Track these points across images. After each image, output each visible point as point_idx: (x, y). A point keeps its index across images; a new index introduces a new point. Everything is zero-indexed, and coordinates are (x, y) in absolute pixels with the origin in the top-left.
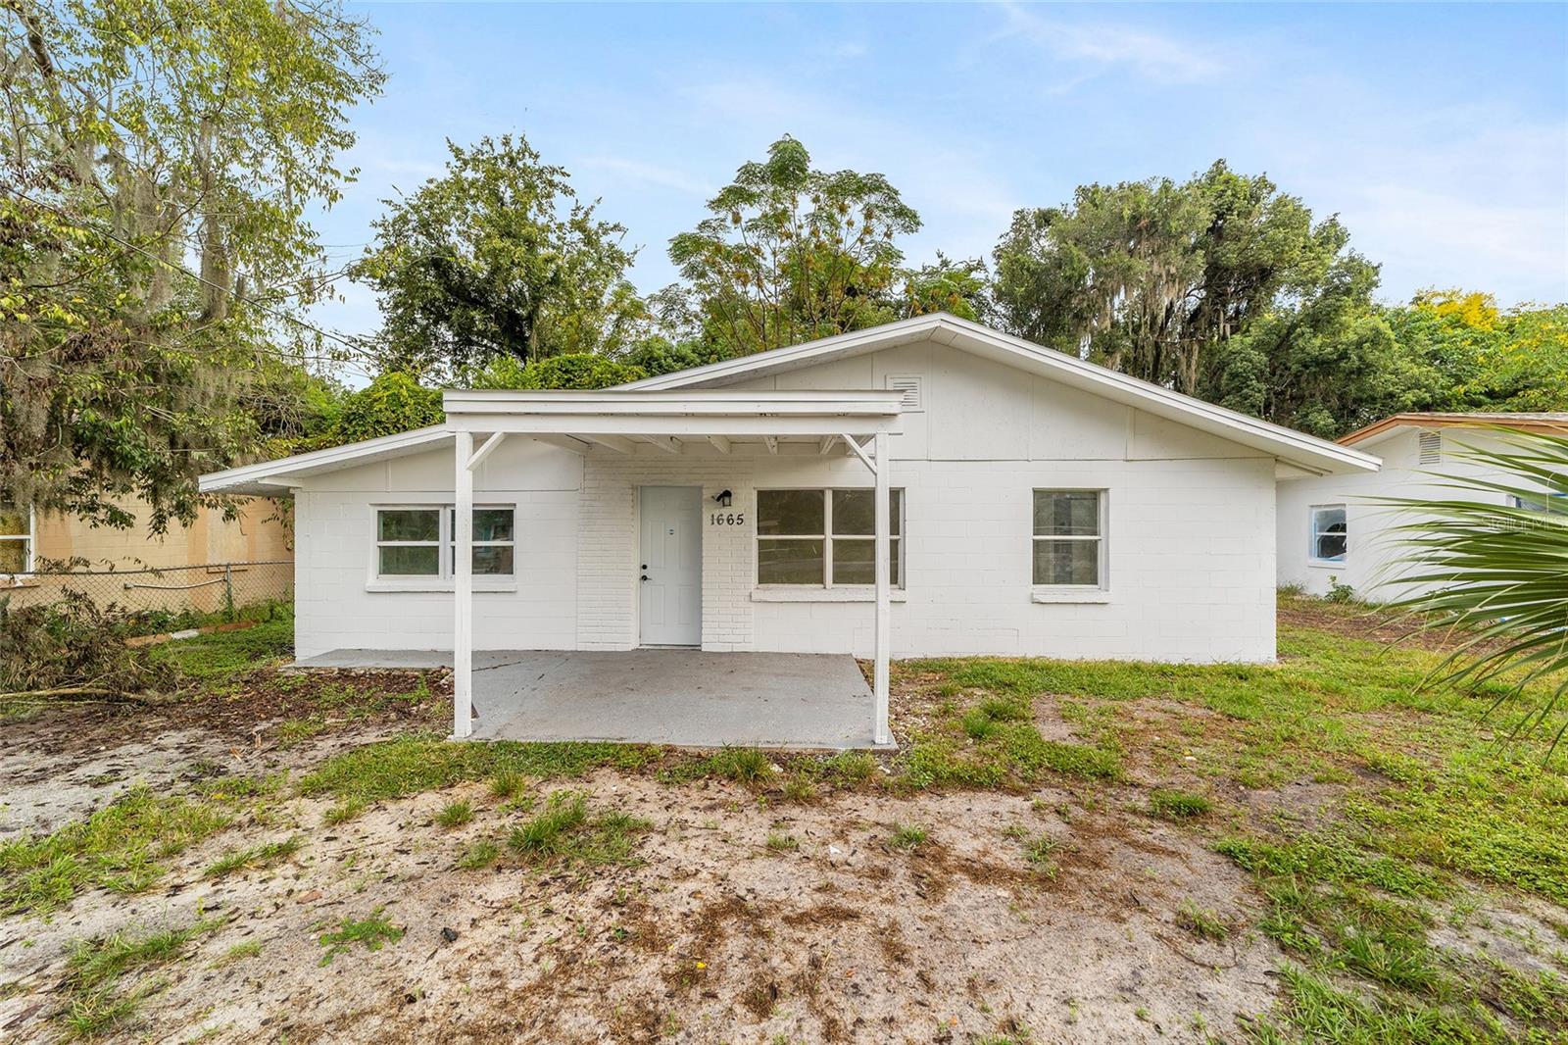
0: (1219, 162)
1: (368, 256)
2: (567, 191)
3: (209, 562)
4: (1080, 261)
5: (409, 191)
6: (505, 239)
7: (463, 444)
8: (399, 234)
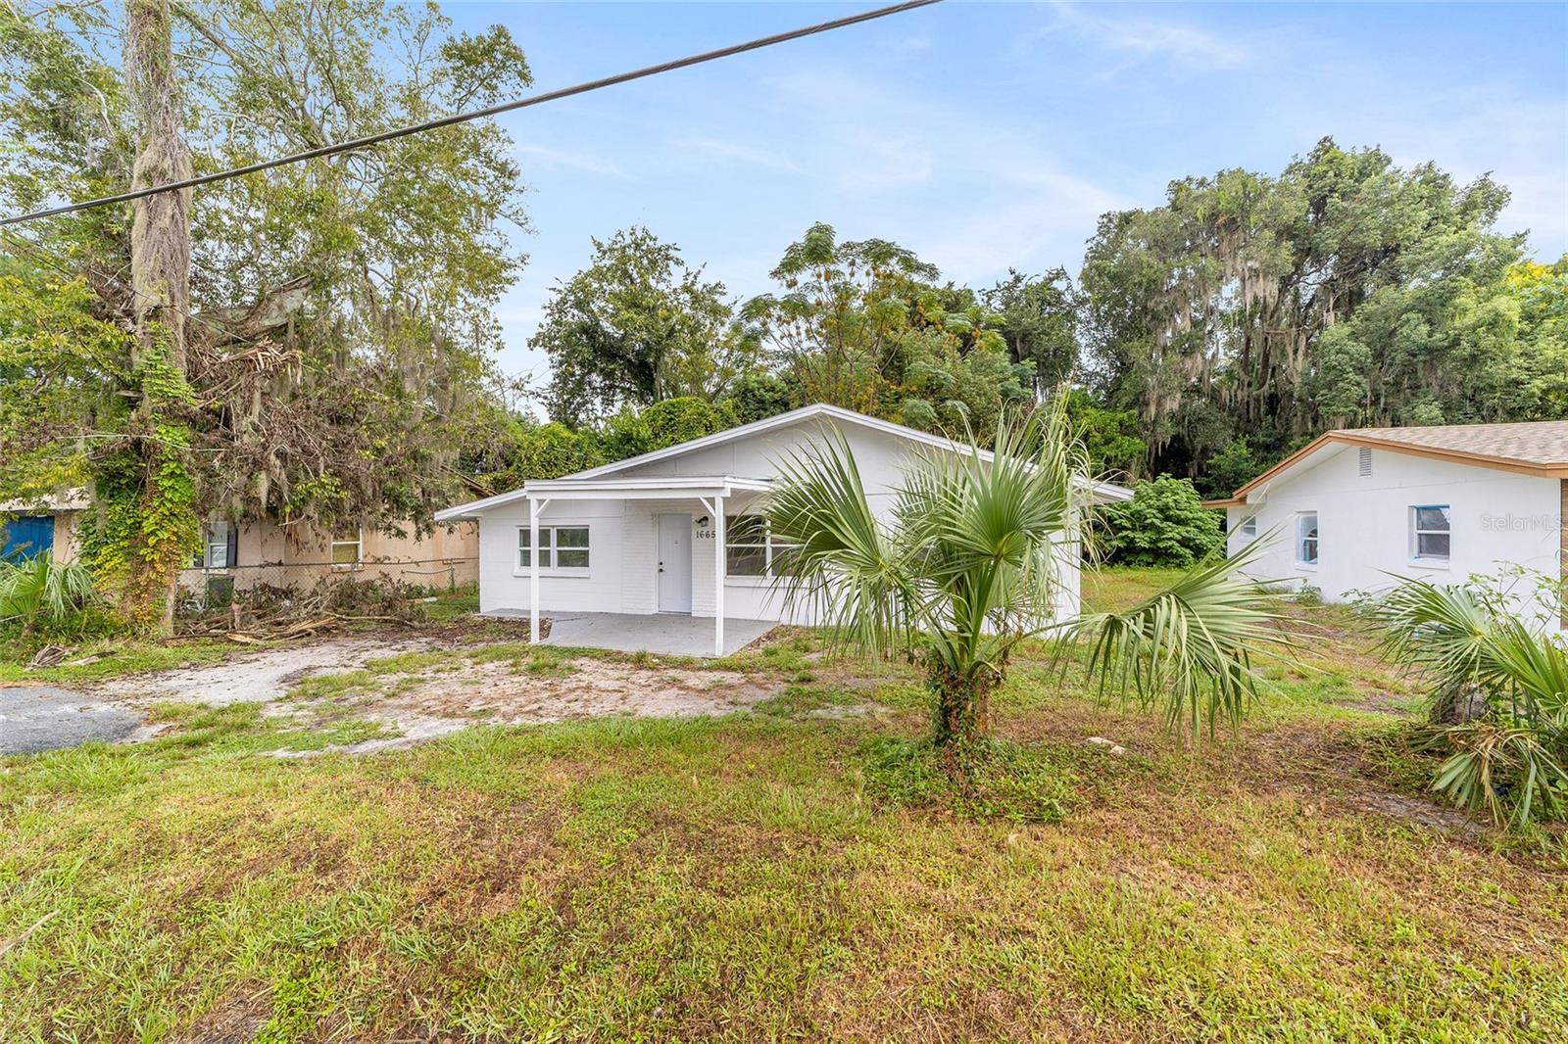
0: (1325, 139)
1: (541, 330)
2: (678, 262)
3: (444, 557)
4: (1150, 267)
5: (567, 278)
7: (534, 505)
8: (560, 311)
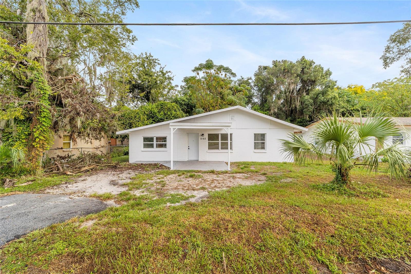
0: (303, 57)
2: (159, 64)
6: (147, 76)
